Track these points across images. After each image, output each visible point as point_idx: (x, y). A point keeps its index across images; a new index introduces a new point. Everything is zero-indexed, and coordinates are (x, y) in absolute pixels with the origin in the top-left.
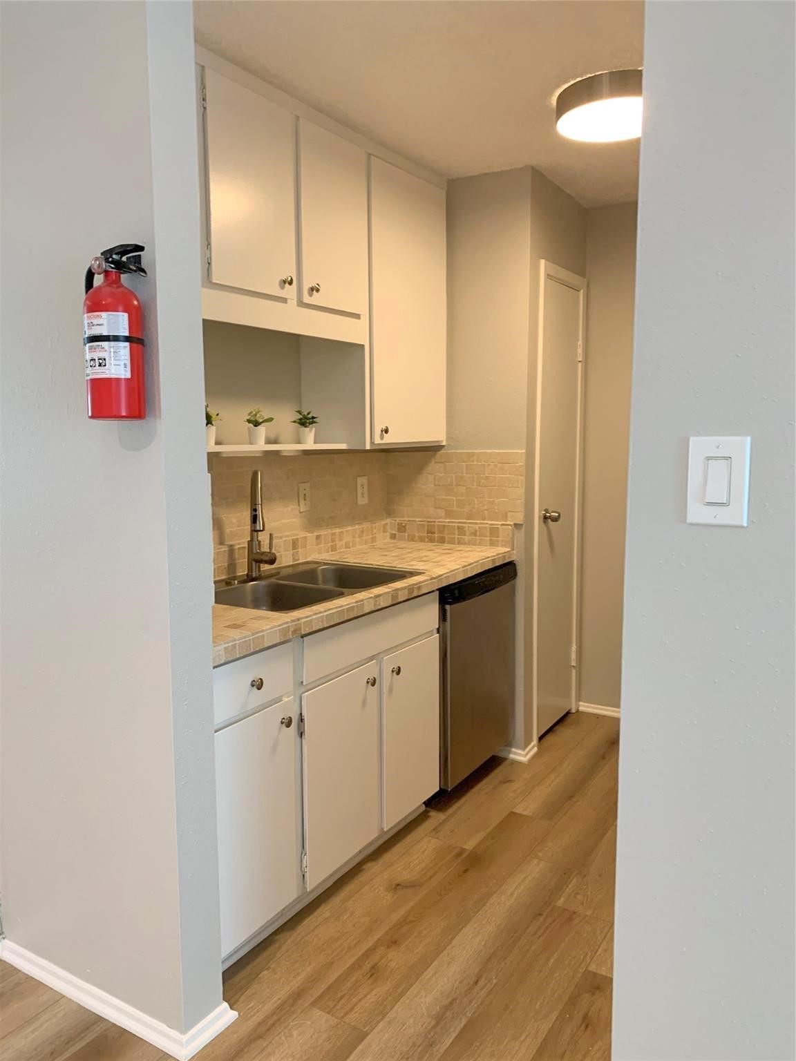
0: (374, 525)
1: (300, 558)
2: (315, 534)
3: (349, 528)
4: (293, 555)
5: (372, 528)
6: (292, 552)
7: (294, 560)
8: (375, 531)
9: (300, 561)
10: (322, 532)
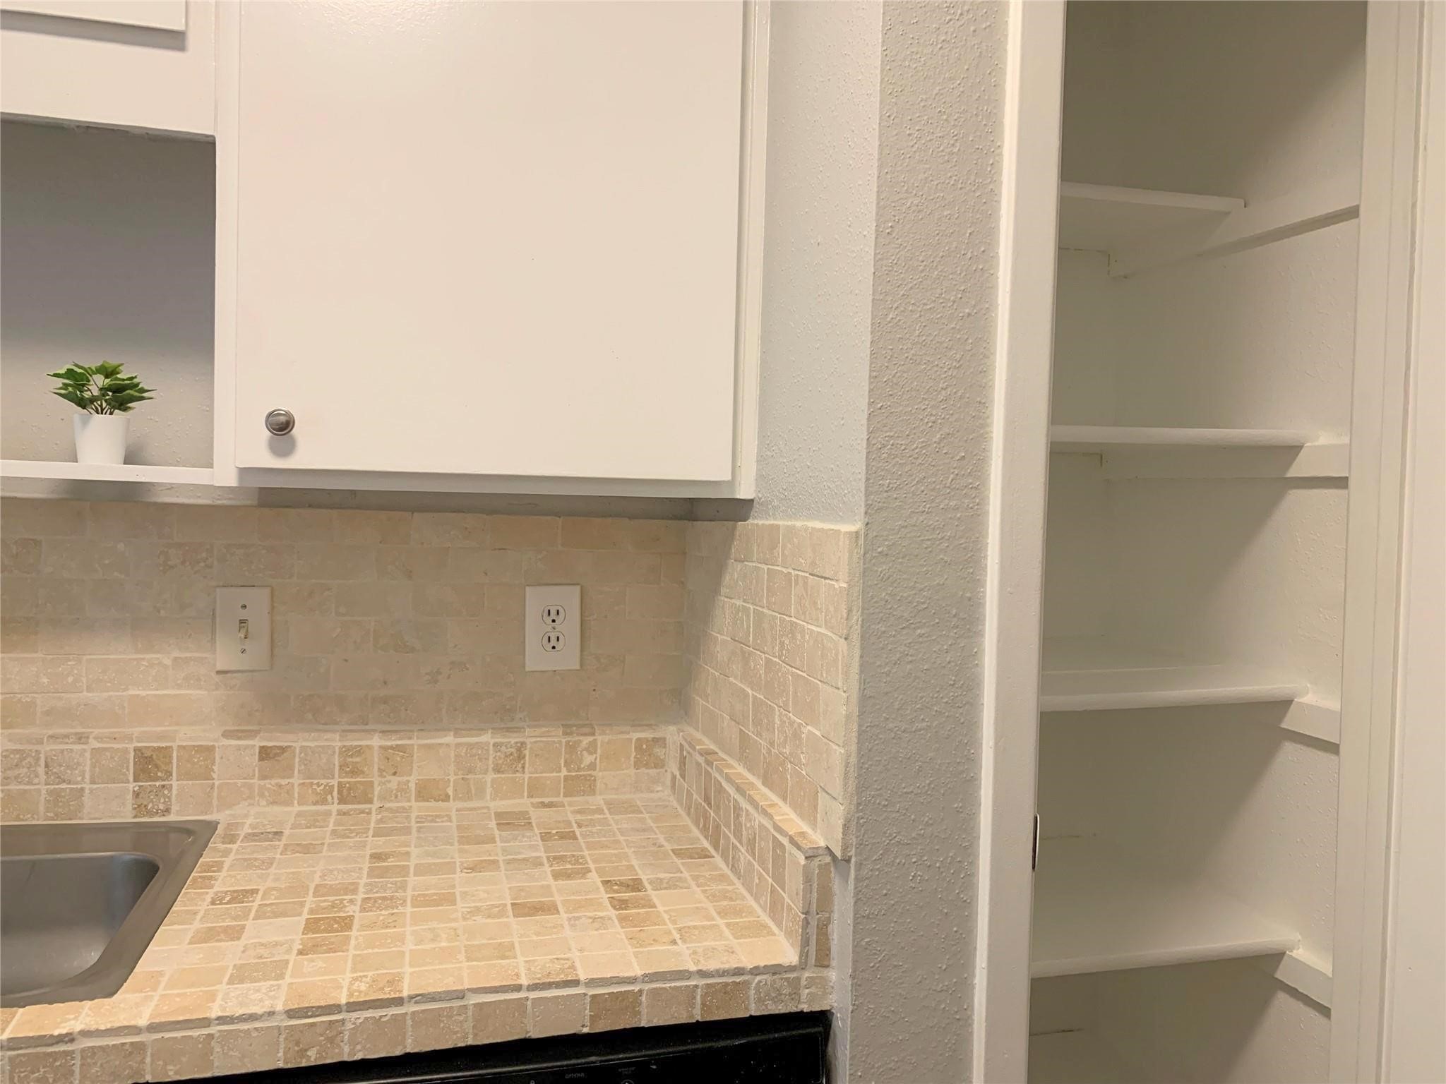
0: (586, 740)
1: (174, 808)
2: (257, 743)
3: (449, 739)
4: (137, 795)
5: (571, 748)
6: (132, 786)
7: (139, 809)
8: (588, 759)
9: (172, 818)
10: (300, 741)
